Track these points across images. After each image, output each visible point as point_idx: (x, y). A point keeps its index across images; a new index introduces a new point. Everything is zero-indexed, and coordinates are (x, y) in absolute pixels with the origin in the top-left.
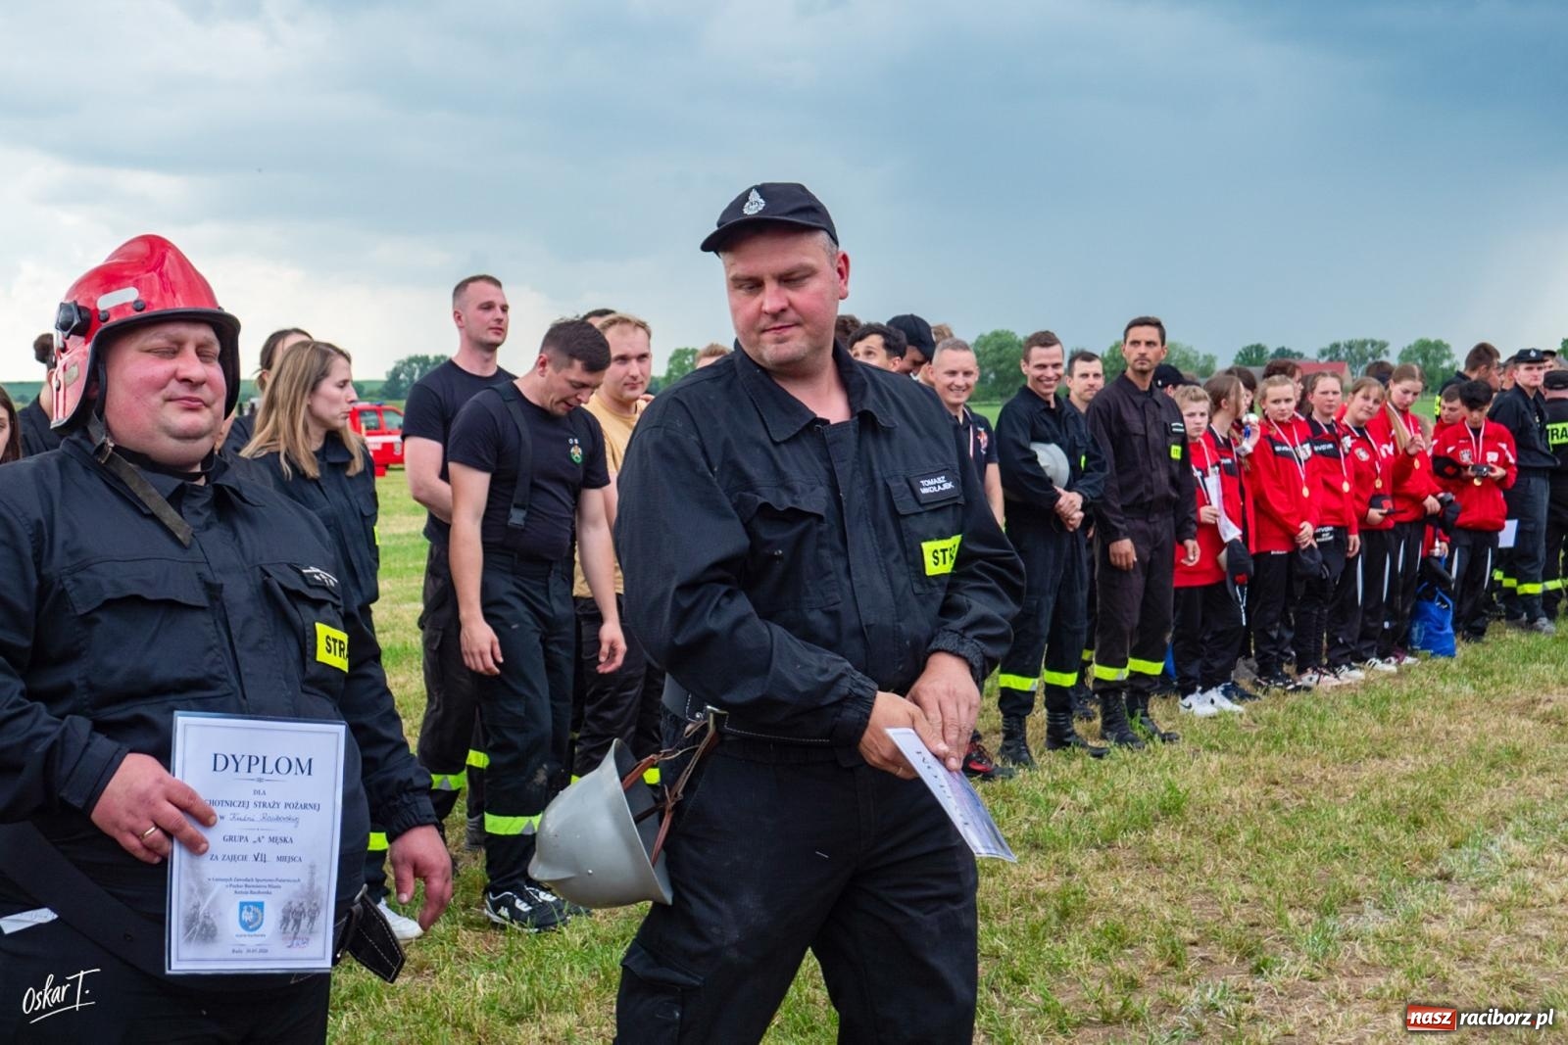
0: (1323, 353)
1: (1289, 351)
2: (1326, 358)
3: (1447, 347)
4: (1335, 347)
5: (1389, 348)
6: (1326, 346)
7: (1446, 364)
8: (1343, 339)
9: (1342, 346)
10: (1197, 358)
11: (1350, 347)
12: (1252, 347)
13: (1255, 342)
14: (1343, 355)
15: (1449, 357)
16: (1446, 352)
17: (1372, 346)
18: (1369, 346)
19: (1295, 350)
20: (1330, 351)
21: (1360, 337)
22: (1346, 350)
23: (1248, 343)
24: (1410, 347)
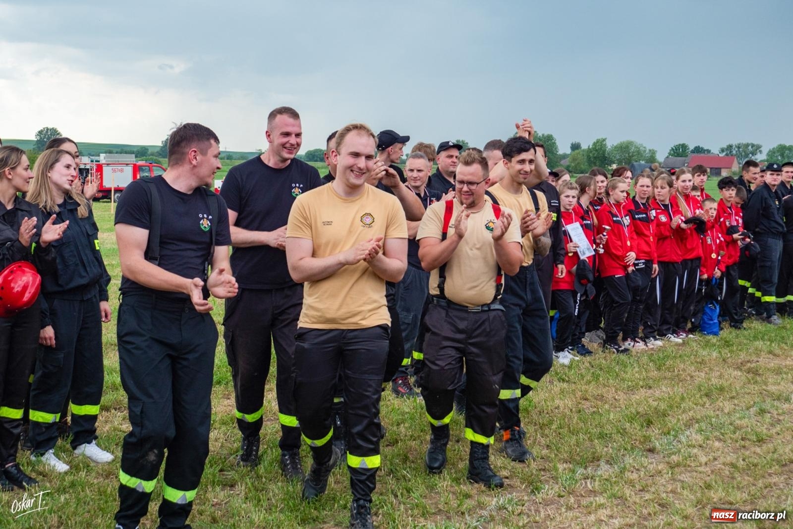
0: (722, 150)
1: (702, 148)
2: (724, 153)
4: (730, 147)
6: (725, 146)
8: (734, 142)
9: (734, 147)
10: (645, 151)
11: (739, 148)
12: (680, 145)
13: (681, 143)
14: (734, 152)
17: (752, 147)
18: (750, 147)
19: (705, 148)
20: (727, 149)
21: (745, 142)
22: (736, 149)
23: (677, 143)
24: (774, 149)
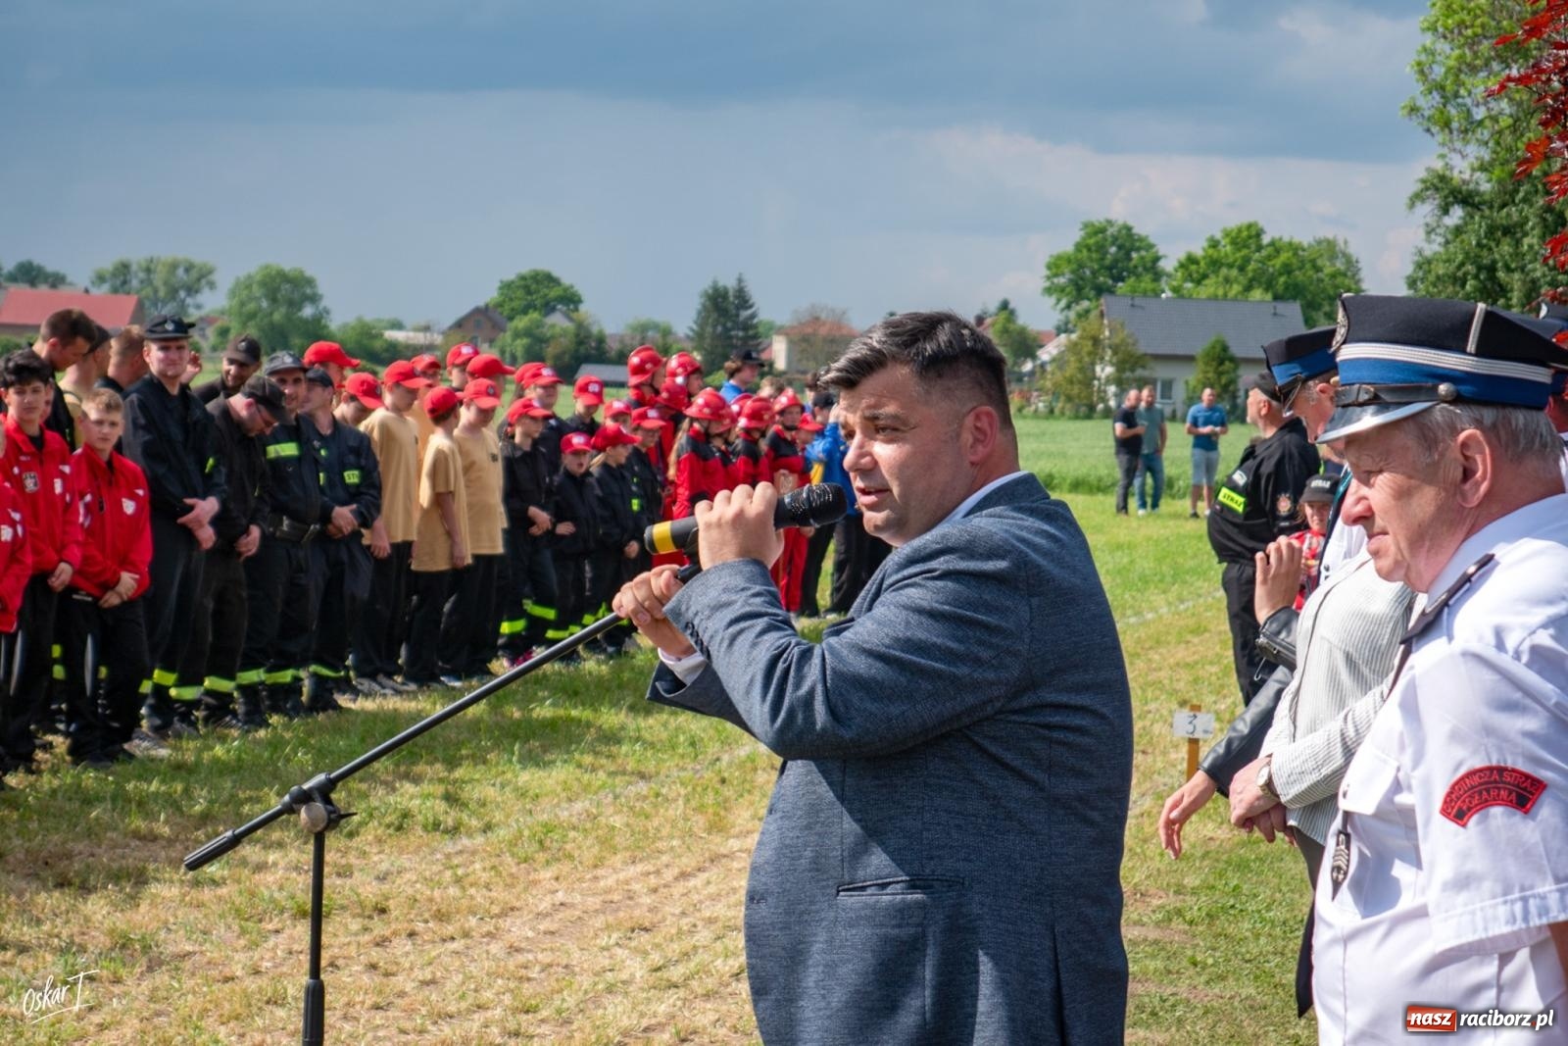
0: (101, 279)
2: (107, 286)
3: (310, 282)
4: (124, 268)
5: (214, 277)
6: (107, 264)
7: (308, 311)
8: (136, 256)
9: (134, 268)
11: (149, 271)
14: (135, 283)
15: (314, 299)
16: (308, 291)
17: (187, 270)
18: (180, 272)
19: (51, 268)
20: (114, 275)
22: (142, 275)
24: (249, 277)
